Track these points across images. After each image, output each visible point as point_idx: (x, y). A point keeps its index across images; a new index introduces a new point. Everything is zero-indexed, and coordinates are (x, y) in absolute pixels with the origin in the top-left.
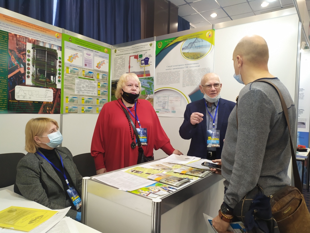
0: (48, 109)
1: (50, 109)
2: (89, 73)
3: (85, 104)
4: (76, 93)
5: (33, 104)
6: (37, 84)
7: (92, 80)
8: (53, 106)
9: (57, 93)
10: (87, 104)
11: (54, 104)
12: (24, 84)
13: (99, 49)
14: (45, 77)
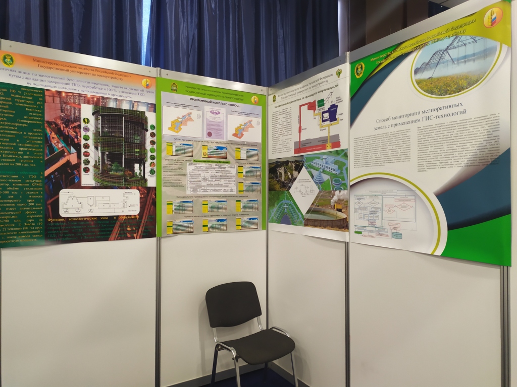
0: (129, 229)
1: (134, 229)
2: (217, 149)
3: (211, 213)
4: (189, 192)
5: (98, 222)
6: (105, 183)
7: (224, 162)
8: (141, 222)
9: (148, 195)
10: (215, 212)
11: (142, 219)
12: (79, 186)
13: (238, 99)
14: (122, 166)
